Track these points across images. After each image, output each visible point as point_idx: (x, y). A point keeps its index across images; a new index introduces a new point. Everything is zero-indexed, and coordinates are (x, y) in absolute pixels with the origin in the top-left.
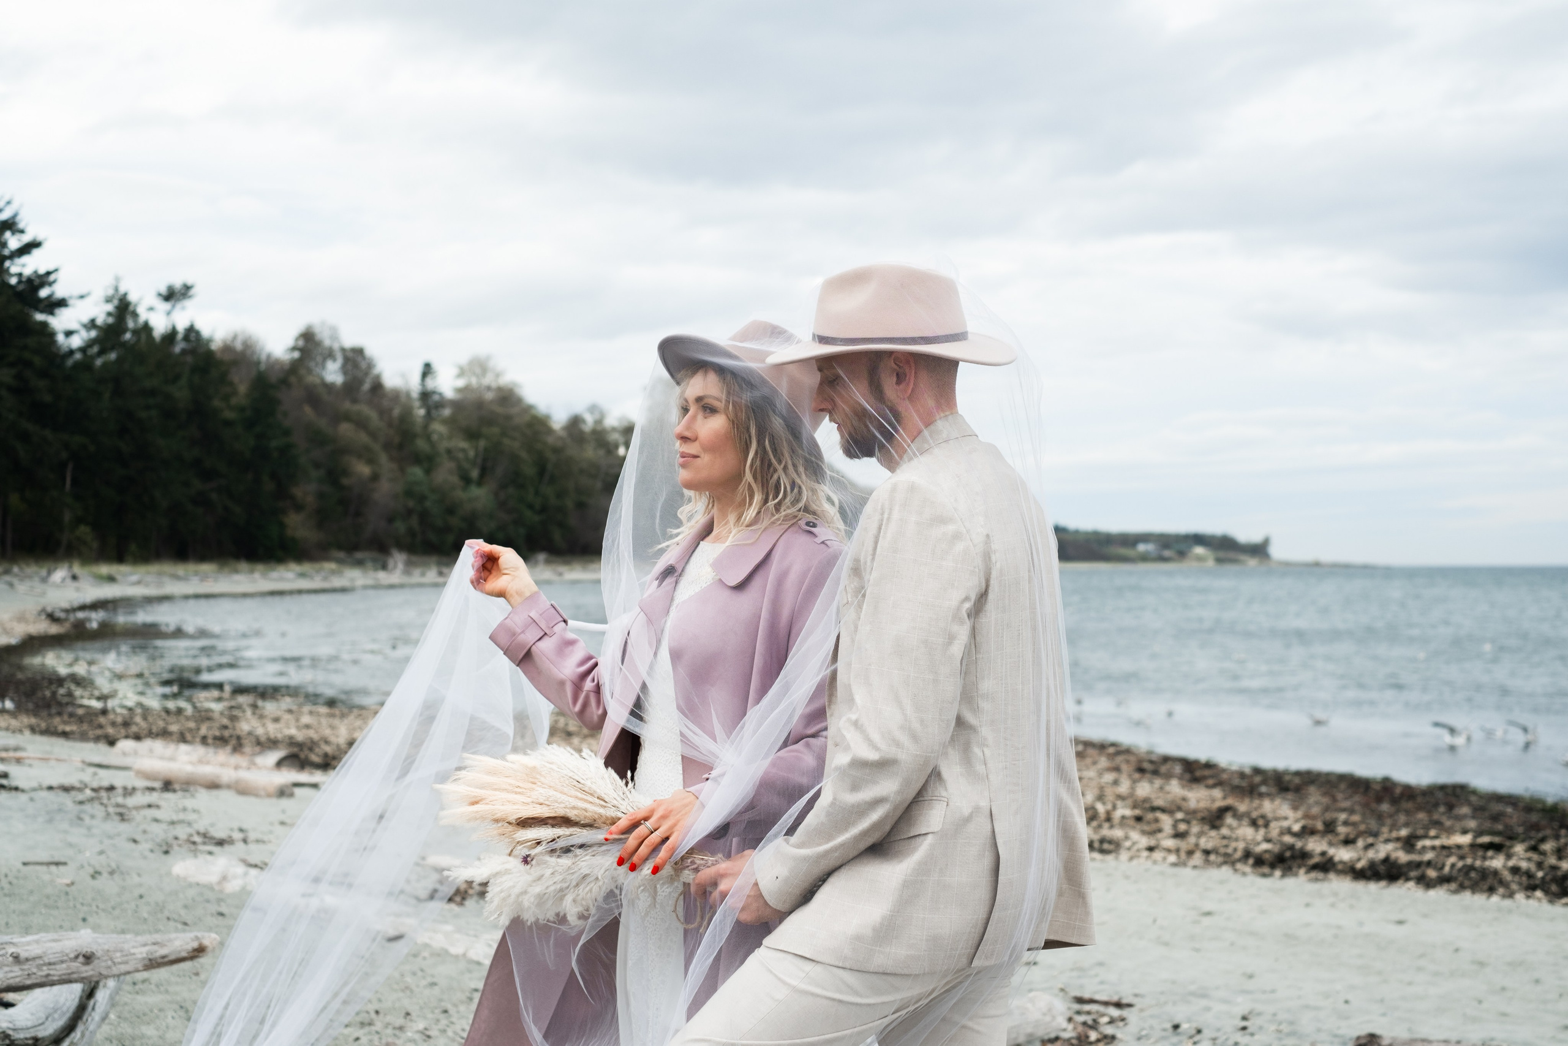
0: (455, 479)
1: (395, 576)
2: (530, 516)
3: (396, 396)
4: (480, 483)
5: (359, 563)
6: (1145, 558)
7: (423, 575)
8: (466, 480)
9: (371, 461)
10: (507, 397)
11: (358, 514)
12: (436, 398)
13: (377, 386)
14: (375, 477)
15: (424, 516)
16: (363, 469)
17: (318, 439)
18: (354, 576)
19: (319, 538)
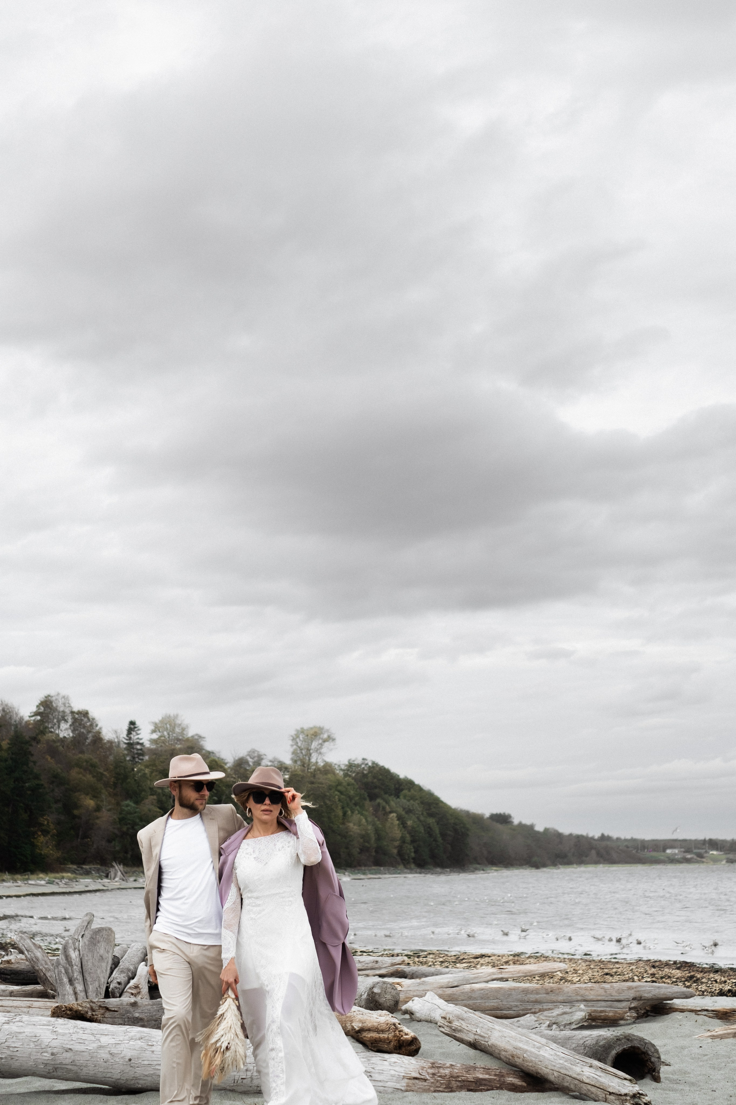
1: (117, 882)
3: (111, 746)
5: (87, 873)
6: (672, 860)
9: (95, 796)
11: (85, 836)
12: (138, 747)
13: (98, 739)
14: (98, 809)
16: (90, 803)
17: (56, 779)
18: (86, 883)
19: (58, 854)
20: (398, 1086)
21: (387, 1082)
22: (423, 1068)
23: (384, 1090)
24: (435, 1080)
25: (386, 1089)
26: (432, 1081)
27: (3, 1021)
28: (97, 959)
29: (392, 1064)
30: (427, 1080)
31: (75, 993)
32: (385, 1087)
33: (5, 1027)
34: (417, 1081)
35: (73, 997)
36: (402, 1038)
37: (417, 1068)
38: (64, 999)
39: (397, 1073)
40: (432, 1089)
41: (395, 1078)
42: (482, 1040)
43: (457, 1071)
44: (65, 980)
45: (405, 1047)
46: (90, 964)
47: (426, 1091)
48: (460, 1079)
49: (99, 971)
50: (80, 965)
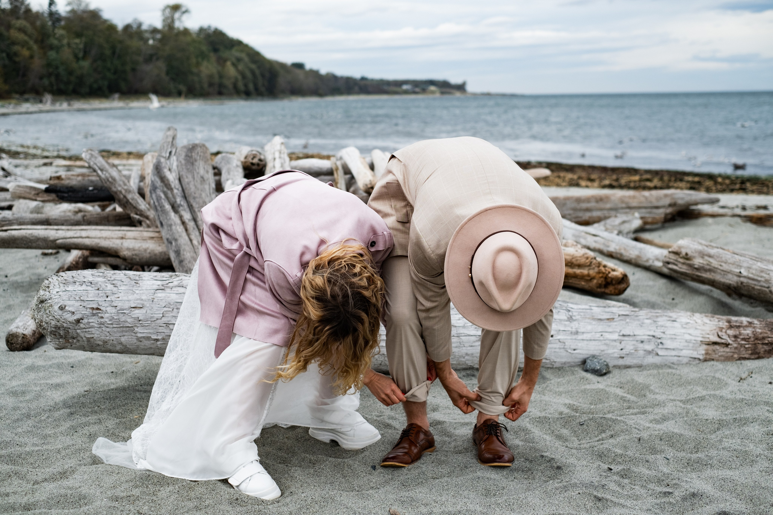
0: (71, 57)
1: (48, 106)
2: (109, 75)
3: (38, 15)
4: (84, 58)
5: (27, 100)
6: (406, 92)
7: (61, 105)
8: (77, 59)
9: (29, 49)
10: (95, 15)
11: (24, 75)
12: (57, 16)
13: (28, 10)
14: (32, 57)
15: (57, 76)
16: (25, 53)
18: (26, 107)
19: (7, 87)
20: (695, 355)
21: (682, 350)
22: (721, 329)
23: (678, 360)
24: (739, 344)
25: (680, 359)
26: (735, 345)
27: (156, 287)
28: (199, 181)
29: (684, 326)
30: (729, 344)
31: (183, 223)
32: (679, 356)
33: (159, 295)
34: (717, 347)
35: (182, 227)
36: (610, 275)
37: (715, 330)
38: (171, 230)
39: (693, 338)
40: (736, 356)
41: (691, 345)
42: (755, 285)
43: (760, 331)
44: (168, 207)
45: (613, 285)
46: (193, 188)
47: (728, 359)
48: (766, 342)
49: (204, 195)
50: (180, 189)
